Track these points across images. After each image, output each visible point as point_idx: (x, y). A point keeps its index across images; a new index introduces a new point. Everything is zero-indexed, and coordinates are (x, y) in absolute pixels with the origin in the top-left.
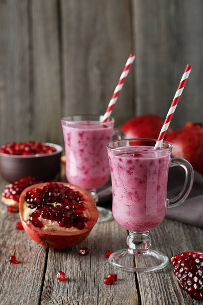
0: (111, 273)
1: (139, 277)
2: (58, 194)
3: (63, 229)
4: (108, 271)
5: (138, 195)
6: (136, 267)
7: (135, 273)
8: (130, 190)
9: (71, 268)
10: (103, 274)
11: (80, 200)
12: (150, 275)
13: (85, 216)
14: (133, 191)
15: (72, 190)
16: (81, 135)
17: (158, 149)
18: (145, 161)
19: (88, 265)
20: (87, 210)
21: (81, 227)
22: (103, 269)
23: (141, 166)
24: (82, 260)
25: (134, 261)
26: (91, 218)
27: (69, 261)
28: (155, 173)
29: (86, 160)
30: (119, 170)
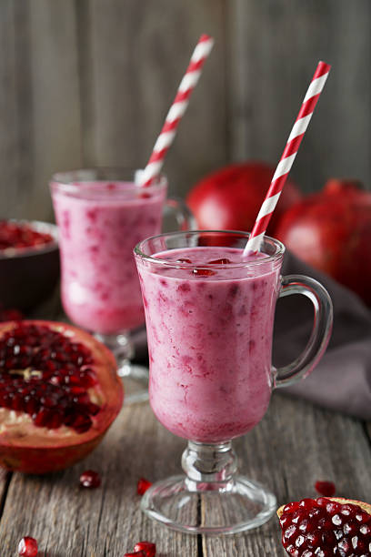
0: (144, 539)
1: (207, 549)
2: (36, 350)
3: (41, 431)
4: (137, 531)
5: (204, 362)
6: (202, 525)
7: (199, 537)
8: (185, 351)
9: (56, 523)
10: (125, 541)
11: (84, 363)
12: (232, 543)
13: (94, 399)
14: (192, 354)
15: (67, 339)
16: (92, 215)
17: (253, 254)
18: (220, 286)
19: (95, 516)
20: (98, 387)
21: (83, 427)
22: (126, 526)
23: (211, 297)
24: (84, 502)
26: (106, 405)
27: (53, 504)
28: (243, 312)
29: (104, 269)
30: (160, 305)
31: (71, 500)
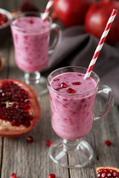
0: (51, 173)
1: (72, 175)
2: (10, 93)
3: (14, 128)
4: (48, 165)
6: (70, 164)
7: (69, 169)
8: (66, 117)
9: (21, 162)
10: (45, 171)
11: (26, 98)
12: (80, 172)
13: (31, 113)
14: (68, 118)
15: (20, 87)
16: (26, 37)
18: (78, 100)
19: (33, 157)
20: (32, 108)
21: (27, 125)
22: (44, 162)
23: (75, 103)
25: (68, 158)
26: (35, 116)
28: (85, 106)
31: (25, 148)
